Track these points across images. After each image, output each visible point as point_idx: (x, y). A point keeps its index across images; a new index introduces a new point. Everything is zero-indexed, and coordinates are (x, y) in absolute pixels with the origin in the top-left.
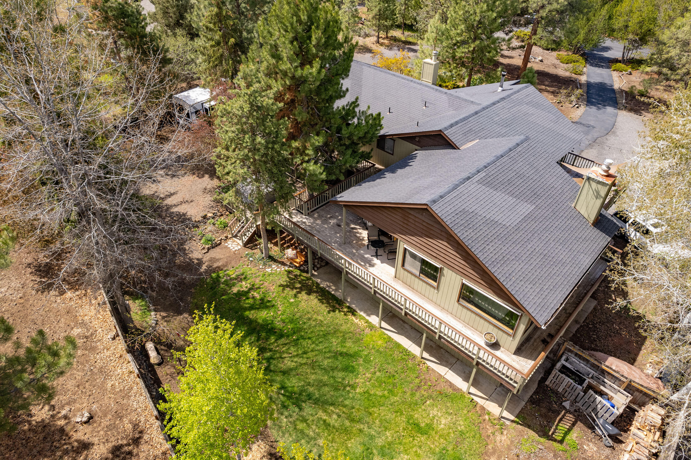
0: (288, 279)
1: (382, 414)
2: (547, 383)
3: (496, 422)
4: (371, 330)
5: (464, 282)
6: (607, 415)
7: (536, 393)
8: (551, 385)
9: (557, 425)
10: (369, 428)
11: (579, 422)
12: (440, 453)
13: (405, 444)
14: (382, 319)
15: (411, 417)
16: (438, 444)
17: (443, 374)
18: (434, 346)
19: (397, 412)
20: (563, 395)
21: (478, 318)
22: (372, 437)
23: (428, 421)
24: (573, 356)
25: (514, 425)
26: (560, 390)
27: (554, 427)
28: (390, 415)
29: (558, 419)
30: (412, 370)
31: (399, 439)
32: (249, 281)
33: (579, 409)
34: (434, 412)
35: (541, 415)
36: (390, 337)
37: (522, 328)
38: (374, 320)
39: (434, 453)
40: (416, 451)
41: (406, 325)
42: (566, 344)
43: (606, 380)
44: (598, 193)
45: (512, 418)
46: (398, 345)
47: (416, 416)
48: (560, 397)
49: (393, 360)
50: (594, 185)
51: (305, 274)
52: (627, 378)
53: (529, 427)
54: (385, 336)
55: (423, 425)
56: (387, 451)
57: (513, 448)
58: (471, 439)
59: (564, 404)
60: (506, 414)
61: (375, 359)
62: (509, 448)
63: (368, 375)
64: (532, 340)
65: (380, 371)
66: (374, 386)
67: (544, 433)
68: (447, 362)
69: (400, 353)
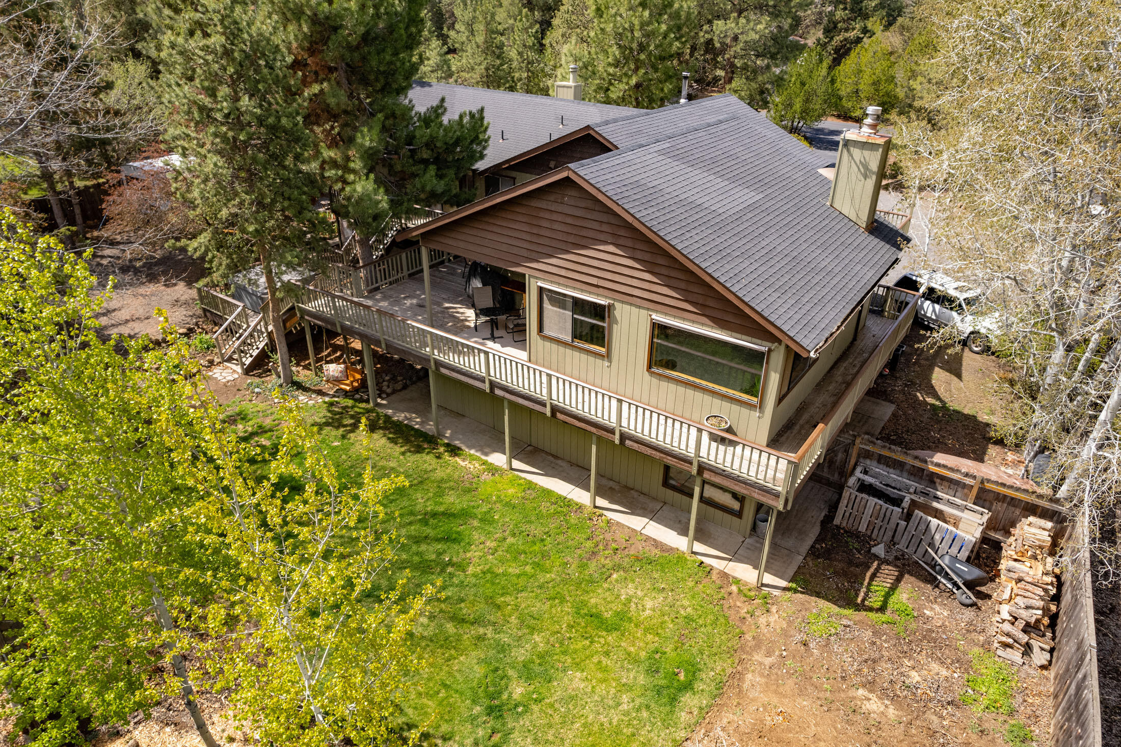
0: (329, 415)
1: (523, 606)
2: (837, 521)
3: (752, 594)
4: (493, 475)
5: (653, 317)
6: (954, 551)
7: (819, 540)
8: (844, 524)
9: (869, 584)
10: (496, 631)
11: (907, 576)
12: (650, 658)
13: (575, 652)
14: (513, 456)
15: (584, 604)
16: (642, 644)
17: (639, 529)
18: (617, 488)
19: (554, 599)
20: (870, 537)
22: (502, 649)
23: (617, 607)
25: (789, 594)
26: (863, 528)
27: (864, 590)
28: (538, 605)
29: (868, 574)
30: (578, 528)
31: (562, 644)
33: (903, 555)
34: (629, 590)
35: (836, 573)
36: (530, 482)
37: (774, 381)
38: (498, 459)
39: (636, 661)
40: (600, 662)
41: (559, 462)
42: (858, 441)
44: (866, 166)
45: (783, 583)
46: (547, 493)
47: (593, 601)
48: (865, 541)
49: (539, 516)
50: (856, 152)
51: (363, 405)
52: (974, 477)
53: (818, 595)
54: (522, 481)
55: (607, 615)
56: (537, 669)
57: (792, 632)
58: (709, 629)
59: (874, 550)
60: (768, 579)
61: (503, 516)
62: (785, 633)
63: (491, 544)
65: (514, 535)
66: (502, 562)
67: (846, 599)
68: (644, 509)
69: (553, 503)
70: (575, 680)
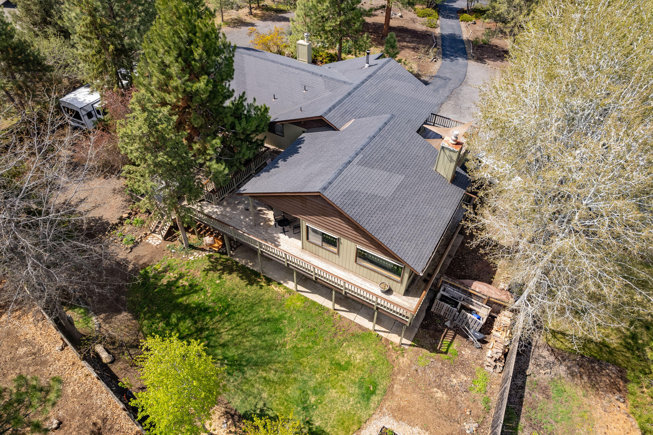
0: (210, 264)
1: (310, 362)
2: (432, 310)
3: (398, 348)
4: (290, 294)
5: (358, 247)
6: (476, 326)
7: (425, 319)
8: (435, 311)
9: (443, 341)
10: (302, 375)
11: (457, 335)
12: (360, 381)
13: (332, 381)
14: (297, 283)
15: (333, 359)
16: (356, 376)
17: (353, 320)
18: (342, 298)
19: (321, 357)
20: (445, 317)
21: (373, 273)
22: (305, 382)
23: (346, 359)
24: (448, 286)
25: (411, 348)
26: (442, 314)
27: (440, 343)
28: (316, 361)
29: (442, 336)
30: (328, 321)
31: (326, 378)
32: (176, 272)
33: (457, 325)
34: (350, 351)
35: (430, 336)
36: (306, 298)
37: (406, 276)
38: (291, 285)
39: (355, 383)
40: (341, 385)
41: (317, 285)
42: (442, 278)
43: (473, 300)
44: (451, 158)
45: (409, 342)
46: (314, 303)
47: (337, 357)
48: (443, 319)
49: (312, 316)
50: (447, 152)
51: (224, 256)
52: (486, 296)
53: (422, 347)
54: (302, 297)
55: (343, 363)
56: (319, 390)
57: (412, 365)
58: (381, 366)
59: (446, 324)
60: (405, 341)
61: (297, 318)
62: (410, 366)
63: (294, 333)
64: (416, 282)
65: (302, 327)
66: (300, 341)
67: (434, 349)
68: (354, 309)
69: (316, 309)
70: (333, 393)
